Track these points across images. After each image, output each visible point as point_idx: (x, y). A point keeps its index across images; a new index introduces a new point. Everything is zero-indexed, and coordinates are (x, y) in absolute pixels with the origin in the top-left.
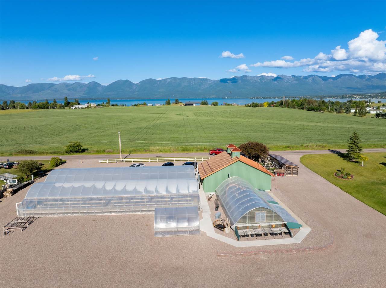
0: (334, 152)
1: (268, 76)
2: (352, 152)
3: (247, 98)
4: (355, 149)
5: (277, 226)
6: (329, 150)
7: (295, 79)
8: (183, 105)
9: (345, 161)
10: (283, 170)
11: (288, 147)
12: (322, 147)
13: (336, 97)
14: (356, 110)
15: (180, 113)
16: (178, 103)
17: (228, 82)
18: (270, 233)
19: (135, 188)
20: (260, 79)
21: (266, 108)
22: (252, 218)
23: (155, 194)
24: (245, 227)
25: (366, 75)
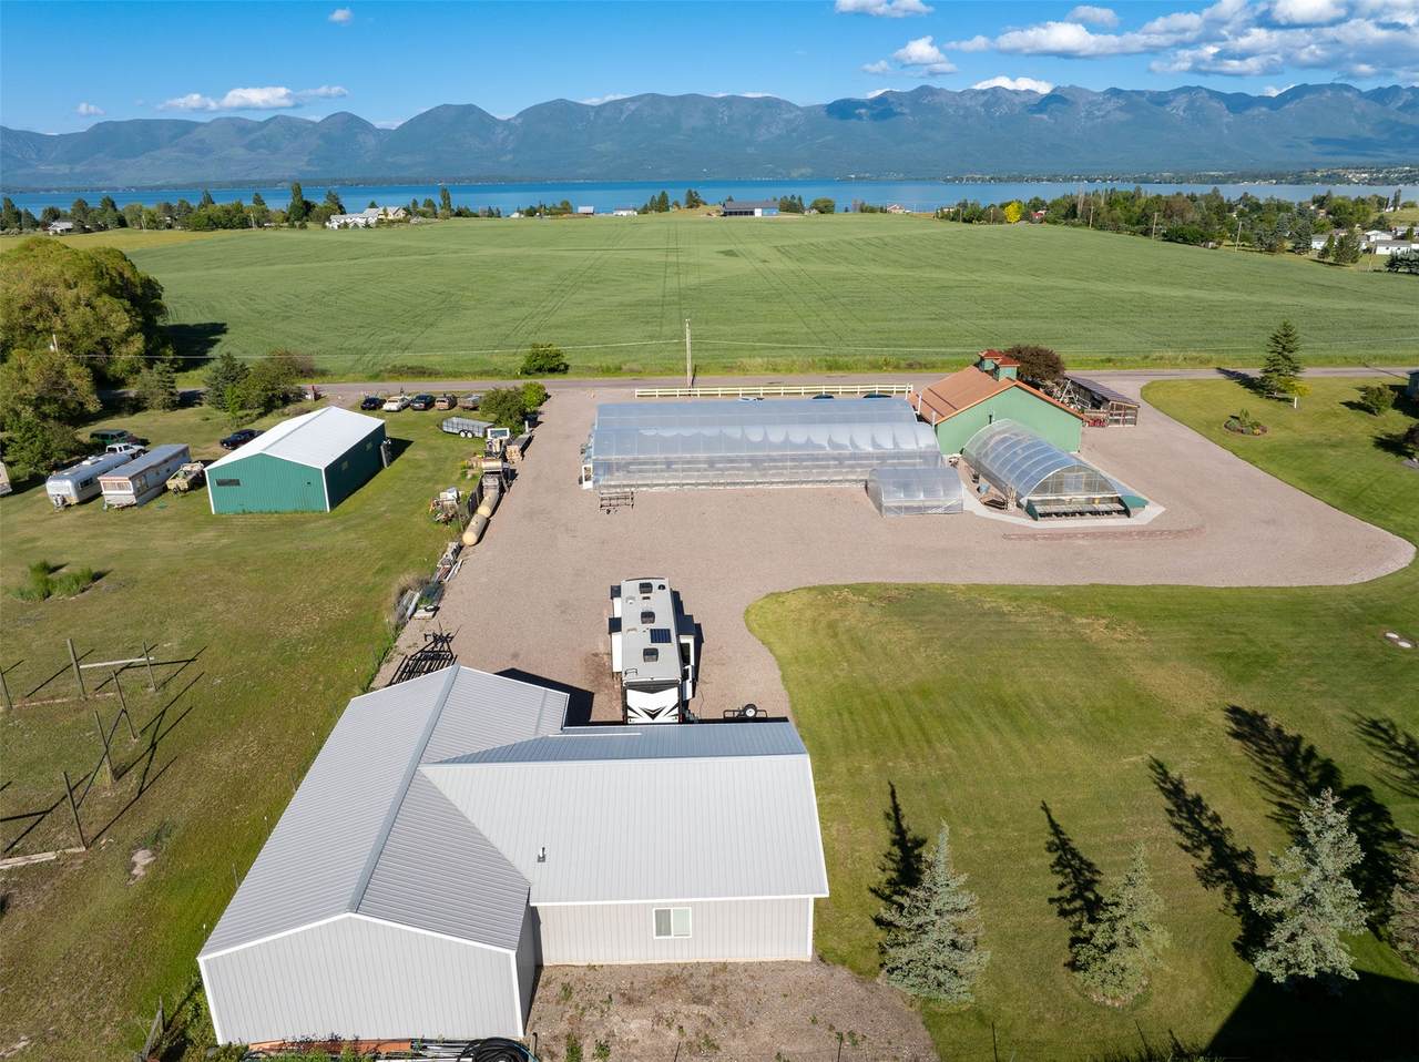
0: (1231, 375)
1: (1016, 92)
2: (1275, 375)
3: (933, 180)
4: (1284, 366)
5: (1102, 501)
6: (1219, 369)
7: (1121, 102)
8: (718, 211)
9: (1256, 396)
10: (1102, 413)
11: (1109, 360)
12: (1201, 362)
13: (1272, 177)
14: (1331, 240)
15: (728, 248)
16: (698, 206)
17: (860, 117)
18: (1091, 513)
19: (809, 439)
20: (985, 105)
21: (1016, 227)
22: (1058, 486)
23: (850, 451)
24: (1044, 502)
25: (1404, 86)
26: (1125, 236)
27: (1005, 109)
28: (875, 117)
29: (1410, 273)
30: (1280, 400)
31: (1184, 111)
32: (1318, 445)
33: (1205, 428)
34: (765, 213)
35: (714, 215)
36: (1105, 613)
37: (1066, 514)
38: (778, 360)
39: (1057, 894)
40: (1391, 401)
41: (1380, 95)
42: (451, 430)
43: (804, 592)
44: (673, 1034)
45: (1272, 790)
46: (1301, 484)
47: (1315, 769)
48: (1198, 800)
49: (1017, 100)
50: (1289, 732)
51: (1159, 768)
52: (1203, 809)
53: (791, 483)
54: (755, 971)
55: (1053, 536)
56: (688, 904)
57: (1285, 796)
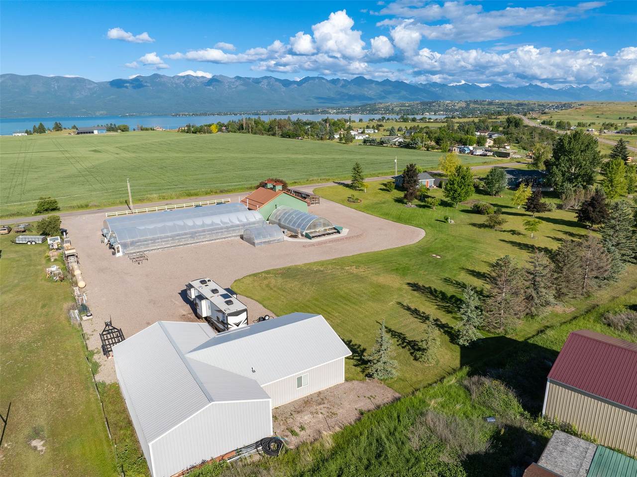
0: (339, 183)
1: (197, 77)
2: (356, 182)
3: (166, 115)
4: (358, 178)
5: (329, 229)
6: (334, 182)
7: (242, 82)
8: (74, 132)
9: (350, 190)
12: (327, 180)
13: (304, 112)
14: (340, 134)
15: (94, 149)
16: (62, 130)
17: (126, 87)
18: (327, 234)
19: (212, 222)
20: (184, 82)
21: (216, 135)
22: (315, 226)
23: (230, 224)
24: (312, 233)
25: (341, 78)
26: (265, 136)
27: (194, 84)
28: (134, 87)
29: (371, 145)
30: (360, 190)
31: (267, 86)
32: (379, 203)
33: (341, 202)
34: (100, 132)
35: (72, 134)
36: (353, 264)
37: (319, 236)
38: (164, 194)
39: (398, 343)
40: (394, 187)
41: (334, 82)
42: (21, 242)
43: (248, 278)
44: (320, 415)
45: (432, 302)
46: (381, 216)
47: (439, 294)
48: (416, 310)
49: (198, 81)
50: (427, 286)
51: (399, 303)
52: (419, 311)
53: (211, 240)
54: (330, 390)
55: (319, 244)
56: (307, 372)
57: (437, 303)
